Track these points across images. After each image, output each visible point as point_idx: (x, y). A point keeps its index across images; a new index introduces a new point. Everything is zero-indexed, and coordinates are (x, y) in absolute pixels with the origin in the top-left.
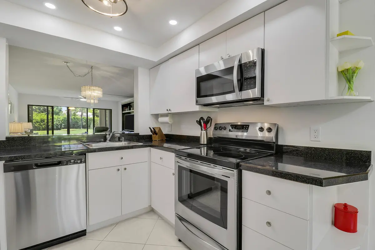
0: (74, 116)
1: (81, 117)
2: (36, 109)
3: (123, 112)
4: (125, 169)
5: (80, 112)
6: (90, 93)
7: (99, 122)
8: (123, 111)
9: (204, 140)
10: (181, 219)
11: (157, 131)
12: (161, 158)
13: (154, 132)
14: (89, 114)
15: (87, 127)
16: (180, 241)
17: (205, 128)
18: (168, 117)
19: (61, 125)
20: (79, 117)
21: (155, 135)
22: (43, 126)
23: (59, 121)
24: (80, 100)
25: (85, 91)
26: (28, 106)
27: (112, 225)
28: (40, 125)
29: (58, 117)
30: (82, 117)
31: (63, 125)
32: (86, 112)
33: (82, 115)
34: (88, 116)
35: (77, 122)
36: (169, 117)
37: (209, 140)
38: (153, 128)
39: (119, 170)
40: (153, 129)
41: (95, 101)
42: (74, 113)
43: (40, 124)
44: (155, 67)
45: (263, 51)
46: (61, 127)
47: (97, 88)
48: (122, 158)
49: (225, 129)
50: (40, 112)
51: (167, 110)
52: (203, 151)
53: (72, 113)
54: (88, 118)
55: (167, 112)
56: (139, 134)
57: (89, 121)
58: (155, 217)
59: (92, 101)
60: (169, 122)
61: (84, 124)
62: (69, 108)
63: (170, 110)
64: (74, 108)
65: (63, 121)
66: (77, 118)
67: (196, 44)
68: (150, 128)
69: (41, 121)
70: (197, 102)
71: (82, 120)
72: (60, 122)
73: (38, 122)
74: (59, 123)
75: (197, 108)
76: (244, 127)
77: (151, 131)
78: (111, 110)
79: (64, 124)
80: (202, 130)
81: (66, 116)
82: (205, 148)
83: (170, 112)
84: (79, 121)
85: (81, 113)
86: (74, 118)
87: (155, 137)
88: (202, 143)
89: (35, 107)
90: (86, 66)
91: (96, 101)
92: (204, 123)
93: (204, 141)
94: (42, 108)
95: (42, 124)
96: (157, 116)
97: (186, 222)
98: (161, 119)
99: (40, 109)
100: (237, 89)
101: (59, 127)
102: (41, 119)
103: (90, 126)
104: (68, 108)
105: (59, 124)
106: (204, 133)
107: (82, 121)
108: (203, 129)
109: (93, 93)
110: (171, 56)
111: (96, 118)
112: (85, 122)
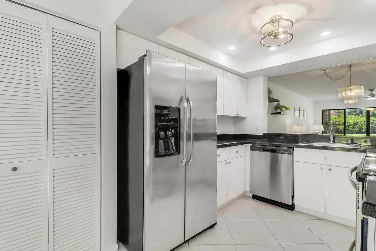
2: (352, 112)
22: (357, 129)
25: (341, 93)
26: (323, 111)
27: (317, 217)
28: (353, 128)
29: (374, 119)
41: (354, 101)
59: (350, 102)
69: (354, 124)
73: (350, 125)
89: (351, 110)
90: (343, 67)
94: (358, 111)
95: (355, 127)
99: (355, 112)
102: (354, 122)
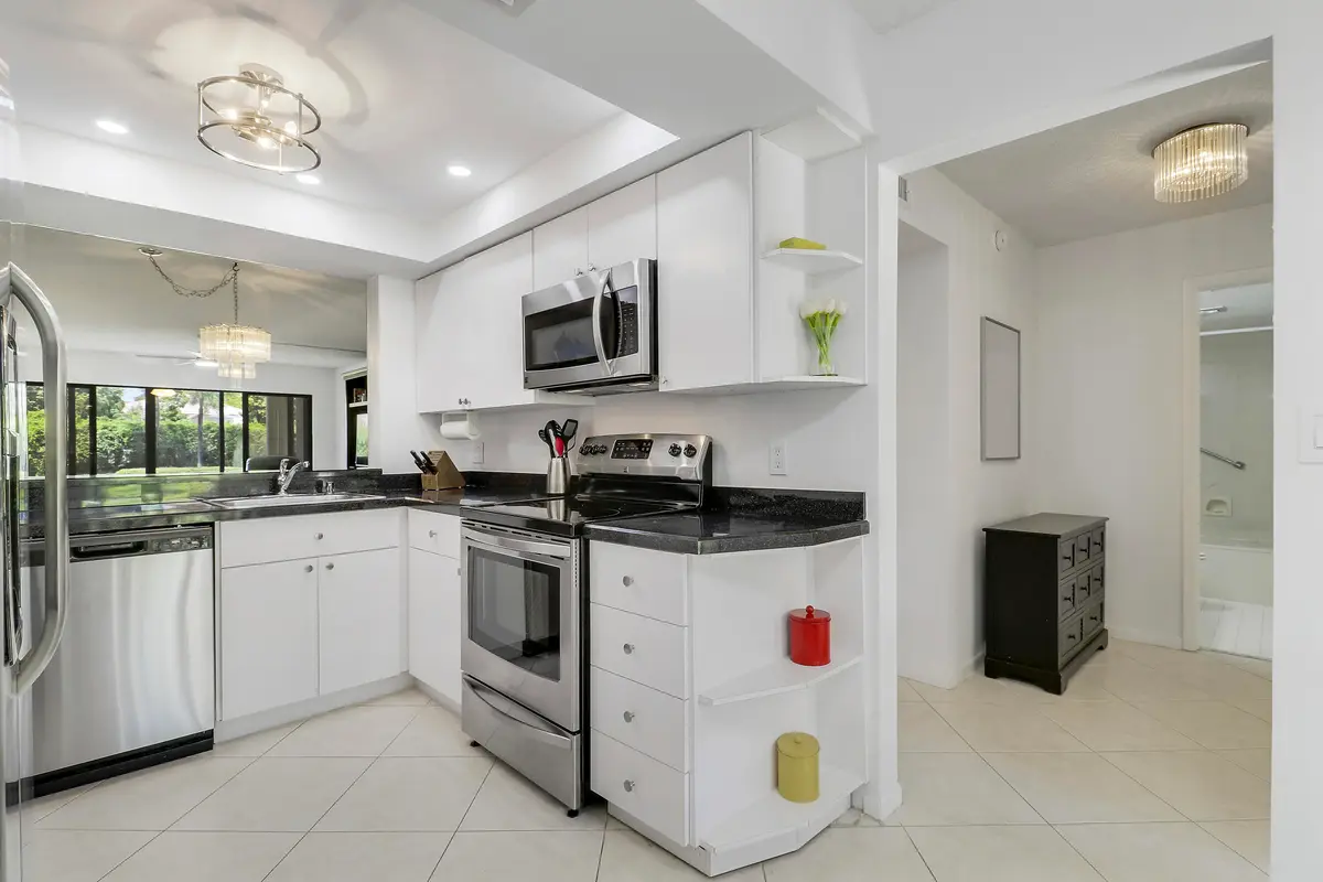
0: (168, 421)
1: (196, 424)
3: (352, 405)
4: (331, 567)
5: (194, 403)
6: (229, 347)
7: (265, 439)
8: (350, 400)
9: (557, 484)
10: (475, 685)
11: (435, 461)
12: (431, 534)
13: (426, 464)
14: (228, 410)
15: (222, 460)
16: (475, 744)
17: (560, 452)
18: (465, 420)
19: (118, 453)
20: (191, 423)
21: (429, 475)
23: (112, 439)
24: (193, 365)
25: (213, 341)
27: (289, 724)
29: (107, 424)
30: (200, 421)
31: (127, 455)
32: (218, 404)
33: (200, 416)
34: (225, 421)
35: (183, 443)
36: (467, 422)
37: (571, 484)
38: (423, 454)
39: (310, 569)
40: (422, 458)
41: (247, 373)
42: (172, 408)
43: (35, 452)
44: (427, 276)
45: (654, 267)
46: (117, 463)
47: (253, 332)
48: (321, 537)
49: (603, 452)
50: (34, 405)
51: (461, 403)
52: (556, 511)
53: (163, 408)
54: (226, 426)
55: (460, 407)
56: (380, 471)
57: (227, 436)
58: (421, 701)
59: (237, 373)
60: (471, 437)
61: (211, 448)
62: (154, 392)
63: (466, 402)
64: (172, 393)
65: (125, 440)
66: (181, 426)
67: (524, 229)
68: (414, 454)
70: (526, 381)
71: (200, 435)
72: (116, 442)
74: (111, 445)
75: (530, 397)
76: (641, 447)
77: (418, 462)
78: (308, 399)
79: (129, 451)
80: (553, 456)
81: (141, 420)
82: (562, 501)
83: (467, 407)
84: (189, 439)
85: (198, 406)
86: (171, 427)
87: (429, 481)
88: (553, 492)
91: (250, 374)
92: (559, 435)
93: (557, 486)
96: (436, 418)
97: (489, 692)
98: (449, 428)
100: (601, 353)
101: (110, 461)
103: (231, 456)
104: (149, 390)
105: (113, 452)
106: (557, 464)
107: (200, 439)
108: (557, 454)
109: (240, 348)
110: (467, 252)
111: (254, 427)
112: (214, 444)
